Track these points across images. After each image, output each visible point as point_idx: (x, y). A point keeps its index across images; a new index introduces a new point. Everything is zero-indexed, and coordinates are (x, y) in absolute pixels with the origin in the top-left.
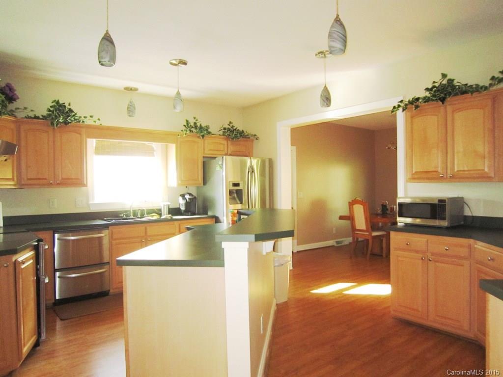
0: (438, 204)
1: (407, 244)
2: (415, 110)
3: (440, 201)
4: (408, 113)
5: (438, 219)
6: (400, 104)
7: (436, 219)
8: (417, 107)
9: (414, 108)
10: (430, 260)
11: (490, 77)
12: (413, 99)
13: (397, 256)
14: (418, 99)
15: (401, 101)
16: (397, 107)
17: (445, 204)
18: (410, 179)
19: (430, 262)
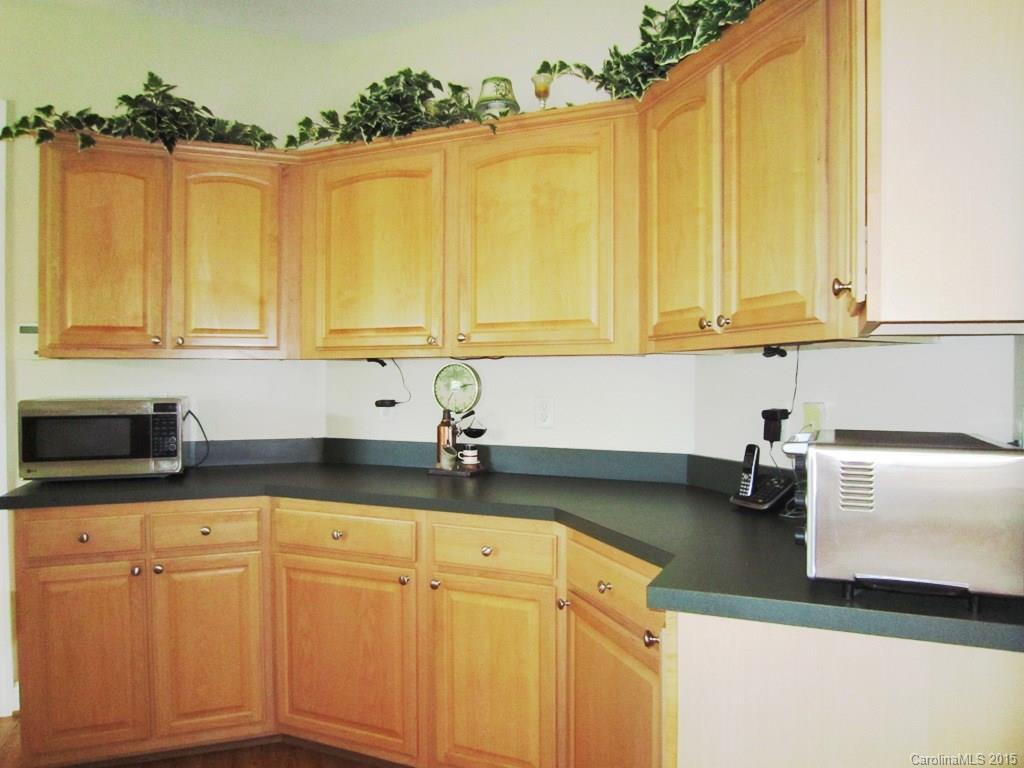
0: (154, 416)
1: (82, 540)
2: (83, 146)
3: (158, 407)
4: (50, 152)
5: (154, 457)
6: (42, 116)
7: (149, 457)
8: (88, 141)
9: (80, 143)
10: (158, 572)
11: (301, 120)
12: (80, 114)
13: (45, 583)
14: (93, 119)
15: (48, 110)
16: (32, 120)
17: (175, 416)
18: (53, 347)
19: (157, 576)
